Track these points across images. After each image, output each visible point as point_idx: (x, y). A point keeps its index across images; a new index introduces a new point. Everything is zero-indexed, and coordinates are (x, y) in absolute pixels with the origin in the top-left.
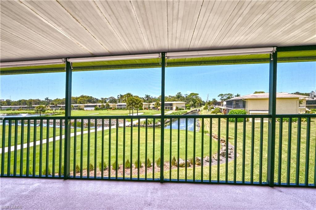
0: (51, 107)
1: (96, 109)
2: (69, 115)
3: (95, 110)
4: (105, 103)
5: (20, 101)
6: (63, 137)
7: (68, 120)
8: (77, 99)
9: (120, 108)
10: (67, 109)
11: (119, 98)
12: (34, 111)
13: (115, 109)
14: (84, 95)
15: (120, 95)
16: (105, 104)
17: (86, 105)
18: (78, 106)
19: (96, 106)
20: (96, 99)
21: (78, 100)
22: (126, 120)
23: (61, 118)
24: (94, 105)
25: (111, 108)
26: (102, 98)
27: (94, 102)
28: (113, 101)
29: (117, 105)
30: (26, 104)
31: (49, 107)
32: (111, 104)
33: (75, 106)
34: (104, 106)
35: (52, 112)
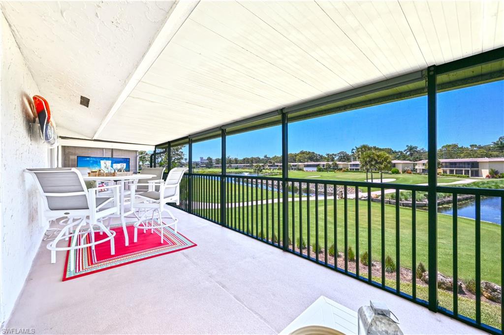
0: (269, 166)
1: (320, 170)
2: (286, 177)
3: (317, 171)
4: (332, 161)
5: (244, 159)
6: (281, 200)
7: (286, 182)
8: (296, 156)
9: (356, 169)
10: (285, 169)
11: (353, 152)
12: (252, 171)
13: (347, 171)
14: (305, 151)
16: (331, 163)
17: (306, 163)
18: (296, 165)
19: (319, 165)
20: (319, 155)
21: (298, 157)
22: (360, 188)
23: (278, 179)
24: (315, 165)
25: (341, 169)
26: (328, 155)
27: (317, 160)
28: (345, 158)
29: (350, 165)
30: (248, 163)
31: (267, 166)
32: (341, 163)
33: (293, 165)
34: (329, 166)
35: (270, 172)
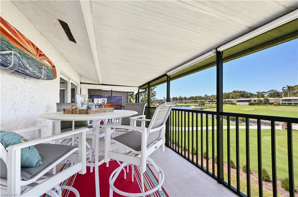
0: (208, 101)
1: (251, 104)
3: (249, 105)
4: (262, 97)
5: (191, 97)
7: (220, 116)
8: (229, 94)
9: (288, 103)
10: (219, 105)
11: (284, 90)
12: (198, 105)
13: (279, 105)
14: (237, 90)
15: (288, 86)
16: (262, 99)
17: (239, 99)
18: (230, 101)
19: (250, 100)
20: (250, 93)
21: (231, 95)
23: (213, 113)
24: (248, 100)
25: (272, 104)
26: (258, 92)
27: (248, 97)
28: (275, 94)
29: (283, 100)
30: (194, 100)
31: (207, 102)
32: (272, 98)
33: (228, 101)
34: (261, 101)
35: (209, 105)
